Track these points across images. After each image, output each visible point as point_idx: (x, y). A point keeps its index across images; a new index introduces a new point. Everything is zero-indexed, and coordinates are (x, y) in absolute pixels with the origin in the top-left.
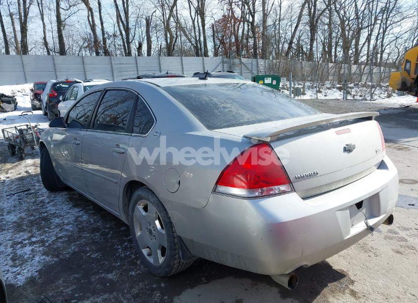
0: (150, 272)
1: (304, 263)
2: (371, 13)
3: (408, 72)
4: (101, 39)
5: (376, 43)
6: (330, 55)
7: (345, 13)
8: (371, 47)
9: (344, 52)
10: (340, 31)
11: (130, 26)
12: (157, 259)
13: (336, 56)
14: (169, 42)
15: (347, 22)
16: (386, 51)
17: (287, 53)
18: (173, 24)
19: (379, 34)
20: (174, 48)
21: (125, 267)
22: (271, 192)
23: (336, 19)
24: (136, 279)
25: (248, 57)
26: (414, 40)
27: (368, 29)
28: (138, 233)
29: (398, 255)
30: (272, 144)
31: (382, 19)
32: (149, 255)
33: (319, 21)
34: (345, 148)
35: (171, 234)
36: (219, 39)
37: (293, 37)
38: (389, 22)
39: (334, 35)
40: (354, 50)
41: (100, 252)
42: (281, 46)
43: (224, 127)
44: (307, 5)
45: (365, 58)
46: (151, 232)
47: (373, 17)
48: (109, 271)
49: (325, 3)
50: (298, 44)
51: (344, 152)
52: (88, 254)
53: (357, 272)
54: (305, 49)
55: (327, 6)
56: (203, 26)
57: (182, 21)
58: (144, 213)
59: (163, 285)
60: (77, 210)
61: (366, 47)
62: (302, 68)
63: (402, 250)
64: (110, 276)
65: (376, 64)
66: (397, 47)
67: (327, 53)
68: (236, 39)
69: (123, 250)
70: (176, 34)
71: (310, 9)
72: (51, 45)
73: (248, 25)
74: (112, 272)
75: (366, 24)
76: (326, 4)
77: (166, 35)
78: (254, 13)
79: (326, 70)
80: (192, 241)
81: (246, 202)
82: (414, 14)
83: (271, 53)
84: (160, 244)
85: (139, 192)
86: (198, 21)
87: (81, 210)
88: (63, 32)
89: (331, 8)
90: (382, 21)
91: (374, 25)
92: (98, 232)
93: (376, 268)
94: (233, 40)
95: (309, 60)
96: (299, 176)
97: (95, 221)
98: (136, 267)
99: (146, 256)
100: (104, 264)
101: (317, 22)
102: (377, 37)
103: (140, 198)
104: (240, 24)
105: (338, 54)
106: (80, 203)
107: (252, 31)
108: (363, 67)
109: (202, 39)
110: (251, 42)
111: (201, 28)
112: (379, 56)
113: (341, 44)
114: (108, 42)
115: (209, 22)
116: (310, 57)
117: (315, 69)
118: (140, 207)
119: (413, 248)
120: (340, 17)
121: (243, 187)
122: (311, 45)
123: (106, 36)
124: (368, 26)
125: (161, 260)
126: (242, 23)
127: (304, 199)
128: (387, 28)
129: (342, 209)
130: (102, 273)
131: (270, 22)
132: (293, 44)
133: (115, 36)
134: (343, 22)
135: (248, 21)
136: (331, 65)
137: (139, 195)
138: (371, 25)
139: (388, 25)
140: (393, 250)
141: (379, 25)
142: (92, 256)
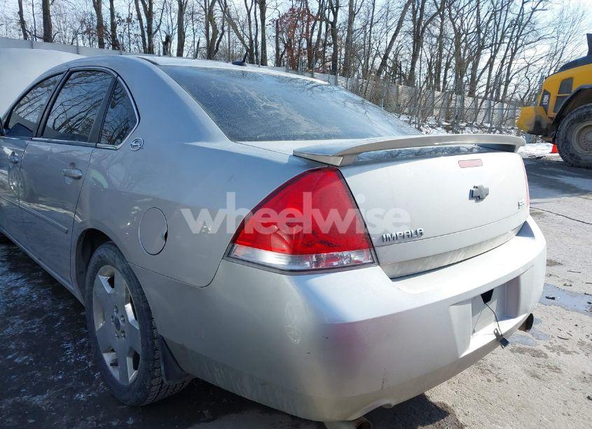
0: (113, 394)
1: (384, 402)
2: (498, 26)
3: (546, 108)
4: (109, 22)
5: (501, 69)
6: (438, 81)
7: (462, 22)
8: (493, 74)
9: (456, 77)
10: (454, 48)
11: (155, 8)
12: (125, 374)
13: (445, 82)
14: (210, 38)
15: (464, 36)
16: (512, 81)
17: (379, 72)
18: (218, 13)
19: (505, 57)
20: (217, 49)
21: (70, 384)
22: (335, 264)
23: (450, 31)
24: (83, 408)
25: (324, 72)
26: (550, 69)
27: (491, 50)
28: (99, 324)
29: (535, 381)
30: (344, 172)
31: (512, 36)
32: (115, 364)
33: (426, 31)
34: (472, 192)
35: (148, 331)
36: (284, 43)
37: (388, 50)
38: (520, 42)
39: (445, 52)
40: (470, 76)
41: (33, 353)
42: (370, 61)
43: (261, 139)
44: (410, 7)
45: (484, 89)
46: (118, 325)
47: (500, 33)
48: (38, 391)
49: (436, 5)
50: (395, 61)
51: (470, 199)
52: (10, 357)
53: (470, 409)
54: (403, 69)
55: (439, 10)
56: (263, 19)
57: (232, 10)
58: (108, 289)
59: (130, 421)
60: (13, 276)
61: (486, 74)
62: (398, 94)
63: (540, 372)
64: (38, 400)
65: (497, 100)
66: (527, 77)
67: (434, 76)
68: (309, 44)
69: (75, 351)
70: (222, 28)
71: (414, 13)
72: (29, 26)
73: (327, 26)
74: (42, 392)
75: (489, 42)
76: (437, 7)
77: (207, 29)
78: (337, 8)
79: (430, 100)
80: (183, 348)
81: (286, 279)
82: (553, 35)
83: (356, 70)
84: (131, 348)
85: (101, 251)
86: (255, 13)
87: (21, 278)
88: (51, 8)
89: (444, 14)
90: (511, 40)
91: (499, 44)
92: (39, 317)
93: (499, 402)
94: (305, 46)
95: (408, 85)
96: (389, 235)
97: (39, 297)
98: (91, 384)
99: (108, 364)
100: (32, 376)
101: (423, 31)
102: (503, 62)
103: (103, 262)
104: (315, 23)
105: (448, 80)
106: (23, 265)
107: (332, 35)
108: (480, 100)
109: (259, 39)
110: (330, 51)
111: (259, 23)
112: (503, 87)
113: (454, 66)
114: (119, 29)
115: (271, 14)
116: (410, 79)
117: (415, 97)
118: (103, 279)
119: (556, 369)
120: (455, 28)
121: (282, 251)
122: (413, 64)
123: (116, 19)
124: (491, 45)
125: (132, 375)
126: (318, 23)
127: (393, 279)
128: (516, 49)
129: (459, 302)
130: (24, 394)
131: (358, 24)
132: (388, 60)
133: (129, 20)
134: (458, 35)
135: (327, 21)
136: (437, 93)
137: (100, 257)
138: (496, 43)
139: (518, 46)
140: (526, 371)
141: (506, 45)
142: (16, 360)
